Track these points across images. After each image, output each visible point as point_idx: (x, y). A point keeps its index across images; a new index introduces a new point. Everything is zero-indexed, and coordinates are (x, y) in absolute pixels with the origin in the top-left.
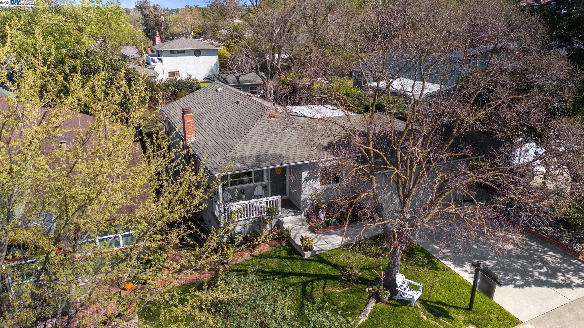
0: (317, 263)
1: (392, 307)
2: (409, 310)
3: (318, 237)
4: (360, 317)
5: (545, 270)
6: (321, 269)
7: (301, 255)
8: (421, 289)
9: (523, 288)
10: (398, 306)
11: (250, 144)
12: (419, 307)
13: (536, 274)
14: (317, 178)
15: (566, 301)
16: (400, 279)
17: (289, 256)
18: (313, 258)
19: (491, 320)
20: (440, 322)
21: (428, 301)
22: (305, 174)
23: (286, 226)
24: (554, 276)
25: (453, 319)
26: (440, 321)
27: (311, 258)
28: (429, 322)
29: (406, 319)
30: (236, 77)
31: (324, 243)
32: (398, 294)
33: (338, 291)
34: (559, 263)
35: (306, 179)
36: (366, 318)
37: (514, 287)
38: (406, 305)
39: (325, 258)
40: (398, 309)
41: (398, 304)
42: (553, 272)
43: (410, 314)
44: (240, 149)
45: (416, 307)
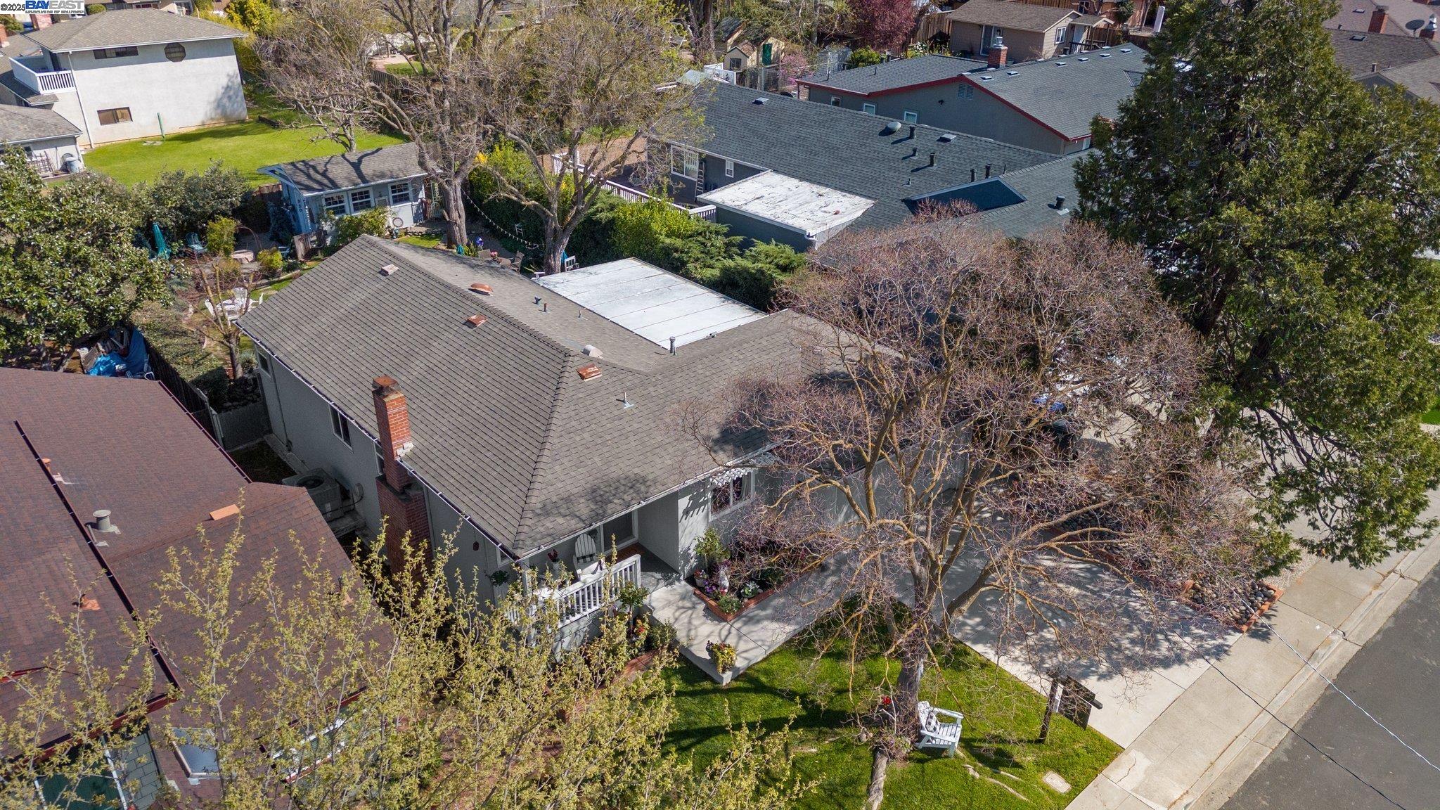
0: (752, 696)
1: (919, 766)
2: (946, 765)
3: (733, 631)
4: (870, 800)
5: (1135, 634)
6: (766, 708)
7: (713, 681)
8: (959, 722)
9: (1111, 678)
10: (926, 761)
11: (565, 460)
12: (962, 755)
13: (1126, 643)
14: (705, 503)
15: (1177, 692)
16: (923, 709)
17: (691, 688)
18: (740, 684)
19: (1078, 755)
20: (1003, 779)
21: (974, 740)
22: (683, 503)
23: (663, 615)
24: (1155, 645)
25: (1021, 767)
26: (1001, 776)
27: (735, 684)
28: (984, 783)
29: (949, 786)
30: (353, 164)
31: (752, 645)
32: (925, 740)
33: (814, 750)
34: (1155, 613)
35: (686, 512)
36: (881, 798)
37: (1099, 679)
38: (940, 757)
39: (763, 679)
40: (929, 766)
41: (926, 757)
42: (1150, 635)
43: (950, 773)
44: (550, 477)
45: (956, 756)
